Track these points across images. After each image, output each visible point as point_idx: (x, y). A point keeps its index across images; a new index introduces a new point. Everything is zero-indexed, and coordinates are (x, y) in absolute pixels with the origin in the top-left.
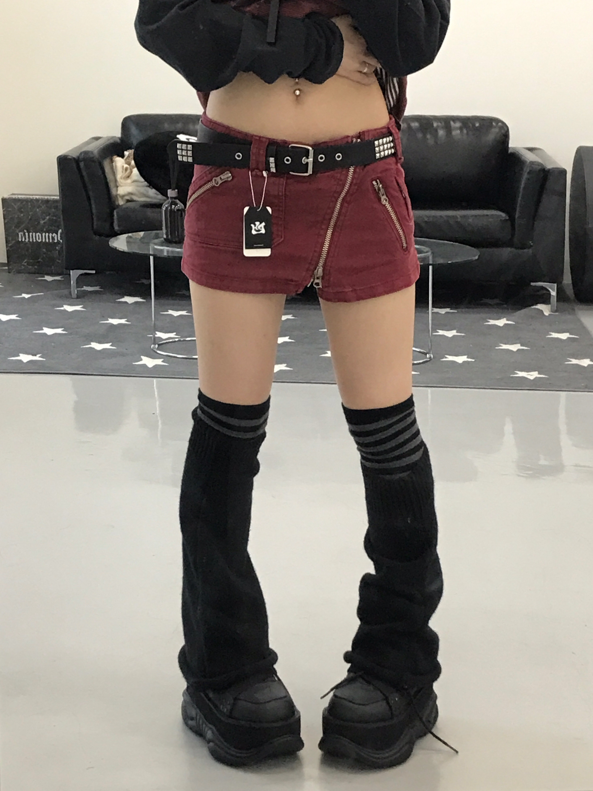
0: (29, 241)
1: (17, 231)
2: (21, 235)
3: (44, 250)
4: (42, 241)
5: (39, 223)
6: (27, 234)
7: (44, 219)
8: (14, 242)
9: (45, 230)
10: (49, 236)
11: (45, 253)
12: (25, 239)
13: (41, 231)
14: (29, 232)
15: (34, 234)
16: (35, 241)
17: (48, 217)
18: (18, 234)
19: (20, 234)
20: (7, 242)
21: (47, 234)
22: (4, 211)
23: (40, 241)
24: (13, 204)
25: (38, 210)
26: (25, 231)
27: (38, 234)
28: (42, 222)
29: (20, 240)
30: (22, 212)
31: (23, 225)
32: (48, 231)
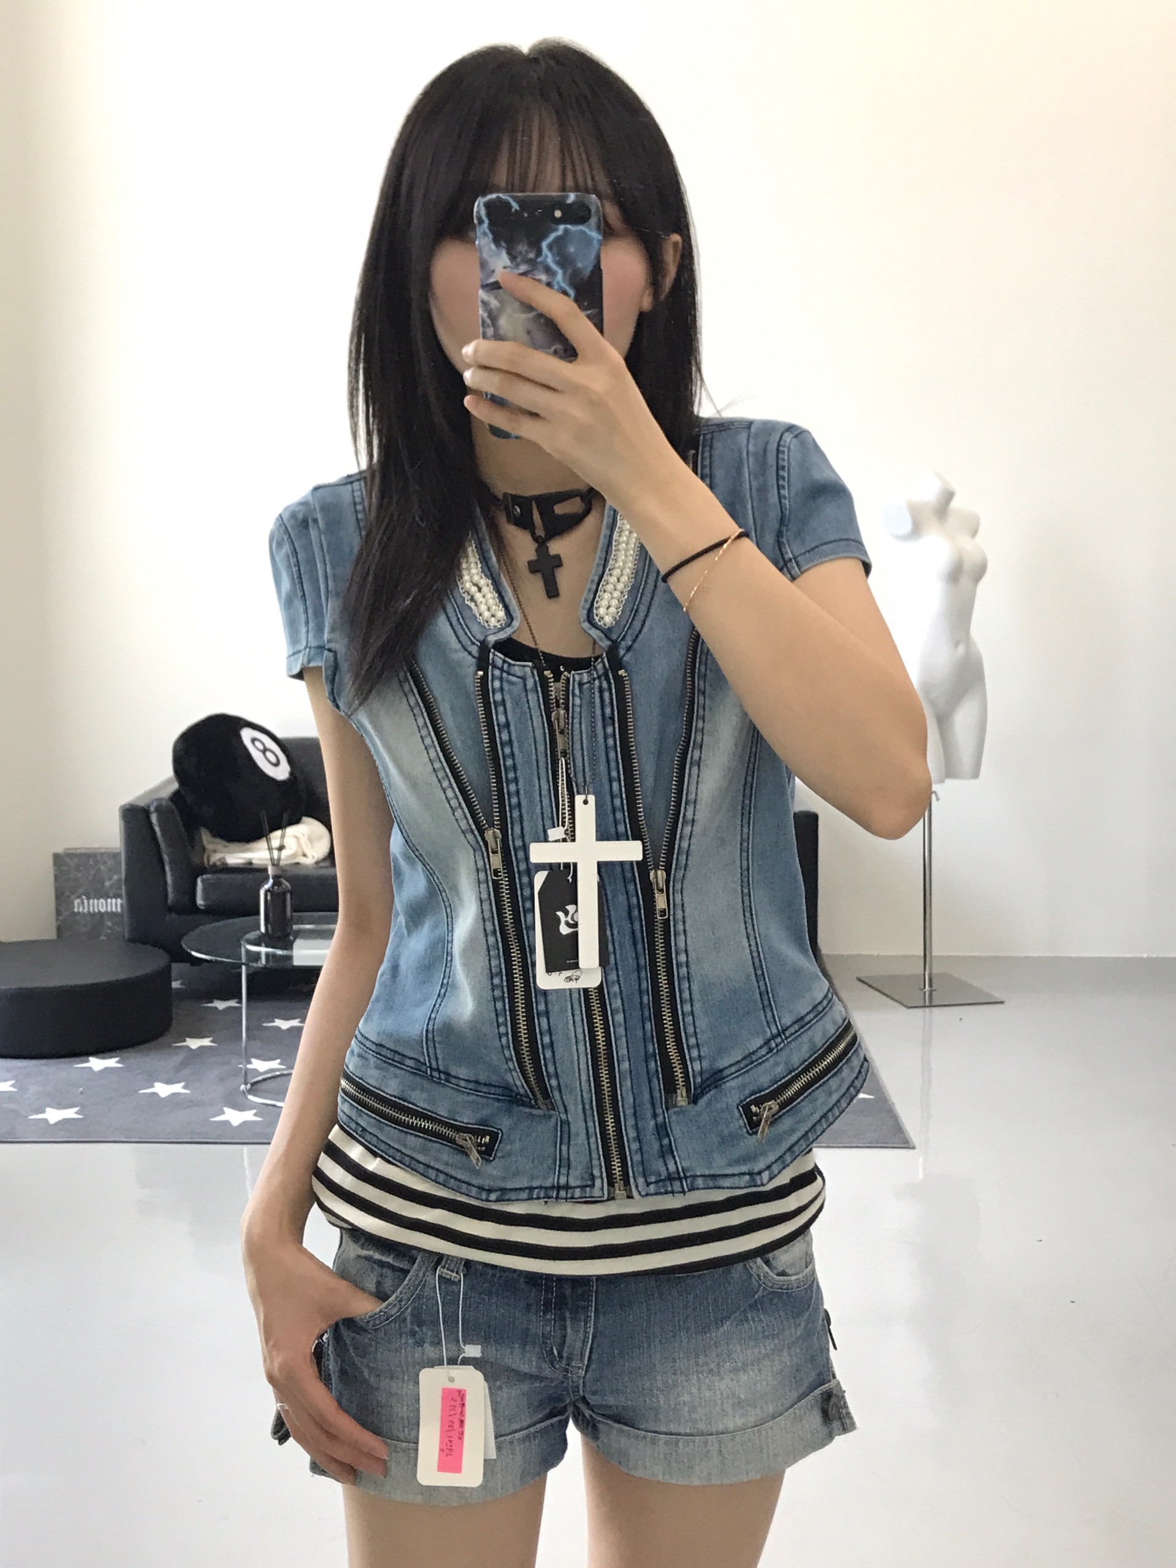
0: (89, 912)
1: (73, 897)
2: (78, 904)
3: (110, 924)
4: (107, 912)
5: (103, 884)
6: (86, 902)
7: (110, 879)
8: (67, 913)
9: (111, 894)
10: (116, 904)
11: (110, 928)
12: (84, 908)
13: (106, 896)
14: (89, 898)
15: (96, 901)
16: (96, 910)
17: (115, 877)
18: (73, 903)
19: (77, 902)
20: (58, 912)
21: (114, 900)
22: (55, 870)
23: (103, 910)
24: (68, 860)
25: (102, 867)
26: (84, 897)
27: (102, 900)
28: (107, 884)
29: (76, 910)
30: (79, 871)
31: (81, 891)
32: (116, 896)
